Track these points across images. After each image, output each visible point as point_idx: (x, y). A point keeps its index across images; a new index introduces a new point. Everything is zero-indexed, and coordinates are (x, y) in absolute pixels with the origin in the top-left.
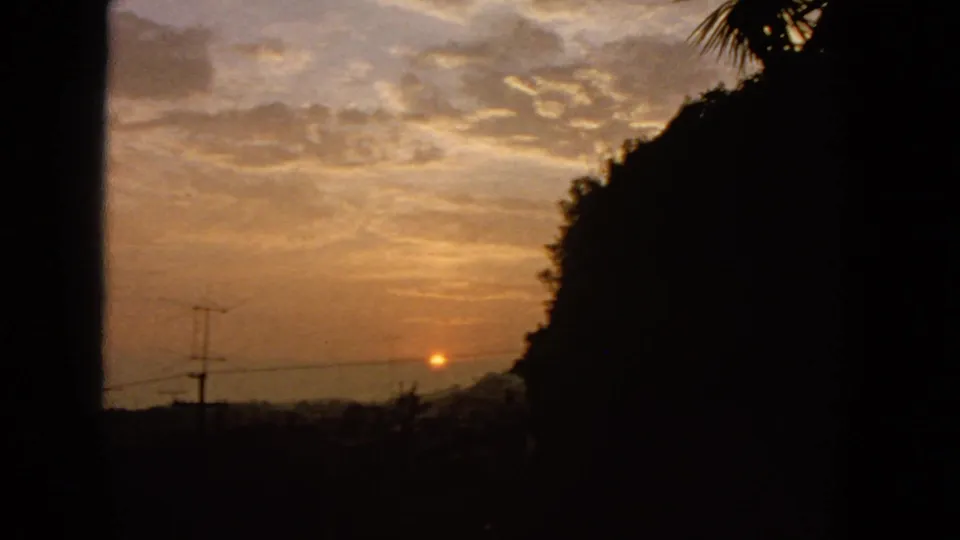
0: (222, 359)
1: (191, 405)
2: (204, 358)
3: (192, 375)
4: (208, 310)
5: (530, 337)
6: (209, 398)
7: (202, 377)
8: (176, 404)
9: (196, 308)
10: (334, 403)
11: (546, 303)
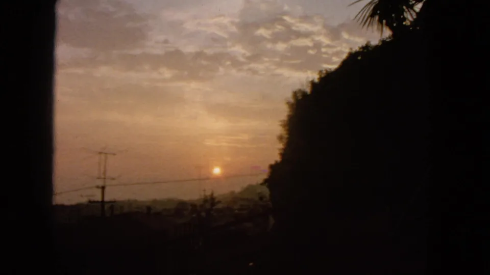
0: (113, 179)
1: (98, 202)
2: (105, 178)
3: (98, 187)
4: (106, 154)
5: (271, 167)
6: (107, 199)
7: (103, 188)
8: (90, 202)
9: (100, 153)
10: (170, 201)
11: (280, 149)
